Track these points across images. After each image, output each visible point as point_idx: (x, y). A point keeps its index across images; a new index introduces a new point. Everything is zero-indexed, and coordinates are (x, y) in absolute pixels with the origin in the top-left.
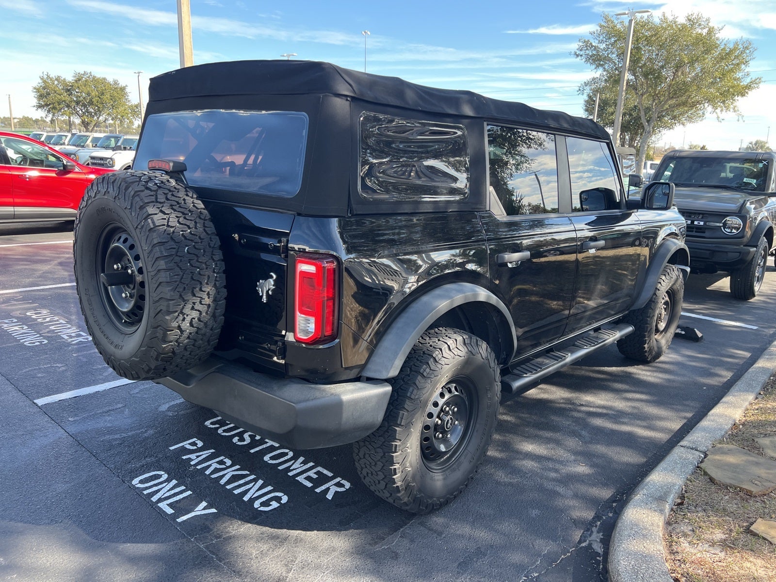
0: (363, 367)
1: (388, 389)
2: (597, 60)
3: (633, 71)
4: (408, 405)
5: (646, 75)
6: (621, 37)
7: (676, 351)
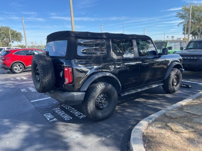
0: (80, 89)
1: (85, 93)
2: (182, 17)
3: (193, 19)
4: (90, 97)
5: (197, 20)
6: (189, 10)
7: (181, 91)
